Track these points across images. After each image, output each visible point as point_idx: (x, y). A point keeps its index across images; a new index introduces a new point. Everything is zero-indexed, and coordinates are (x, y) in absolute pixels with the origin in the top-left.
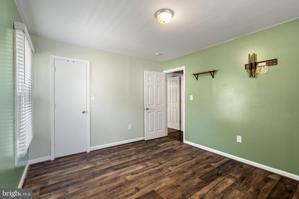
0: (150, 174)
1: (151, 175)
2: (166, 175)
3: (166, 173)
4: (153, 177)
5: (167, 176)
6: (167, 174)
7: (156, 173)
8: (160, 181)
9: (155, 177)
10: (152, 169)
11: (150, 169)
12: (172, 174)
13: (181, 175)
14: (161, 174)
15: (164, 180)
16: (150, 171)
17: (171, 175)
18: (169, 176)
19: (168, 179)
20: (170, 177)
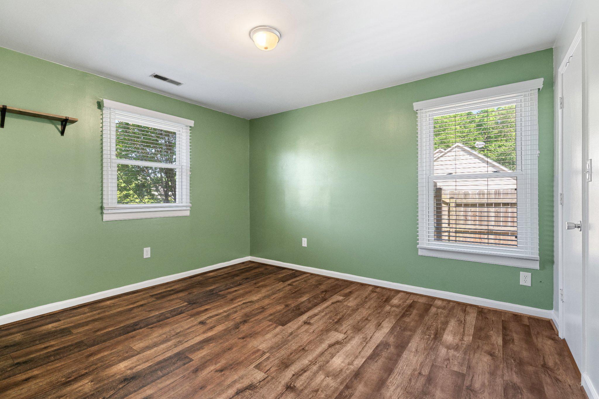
0: (303, 349)
1: (299, 347)
2: (267, 355)
3: (268, 358)
4: (294, 345)
5: (264, 353)
6: (265, 357)
7: (291, 354)
8: (277, 340)
9: (289, 344)
10: (305, 362)
11: (313, 363)
12: (254, 359)
13: (232, 360)
14: (278, 355)
15: (270, 342)
16: (306, 356)
17: (257, 355)
18: (261, 352)
19: (263, 346)
20: (259, 350)
